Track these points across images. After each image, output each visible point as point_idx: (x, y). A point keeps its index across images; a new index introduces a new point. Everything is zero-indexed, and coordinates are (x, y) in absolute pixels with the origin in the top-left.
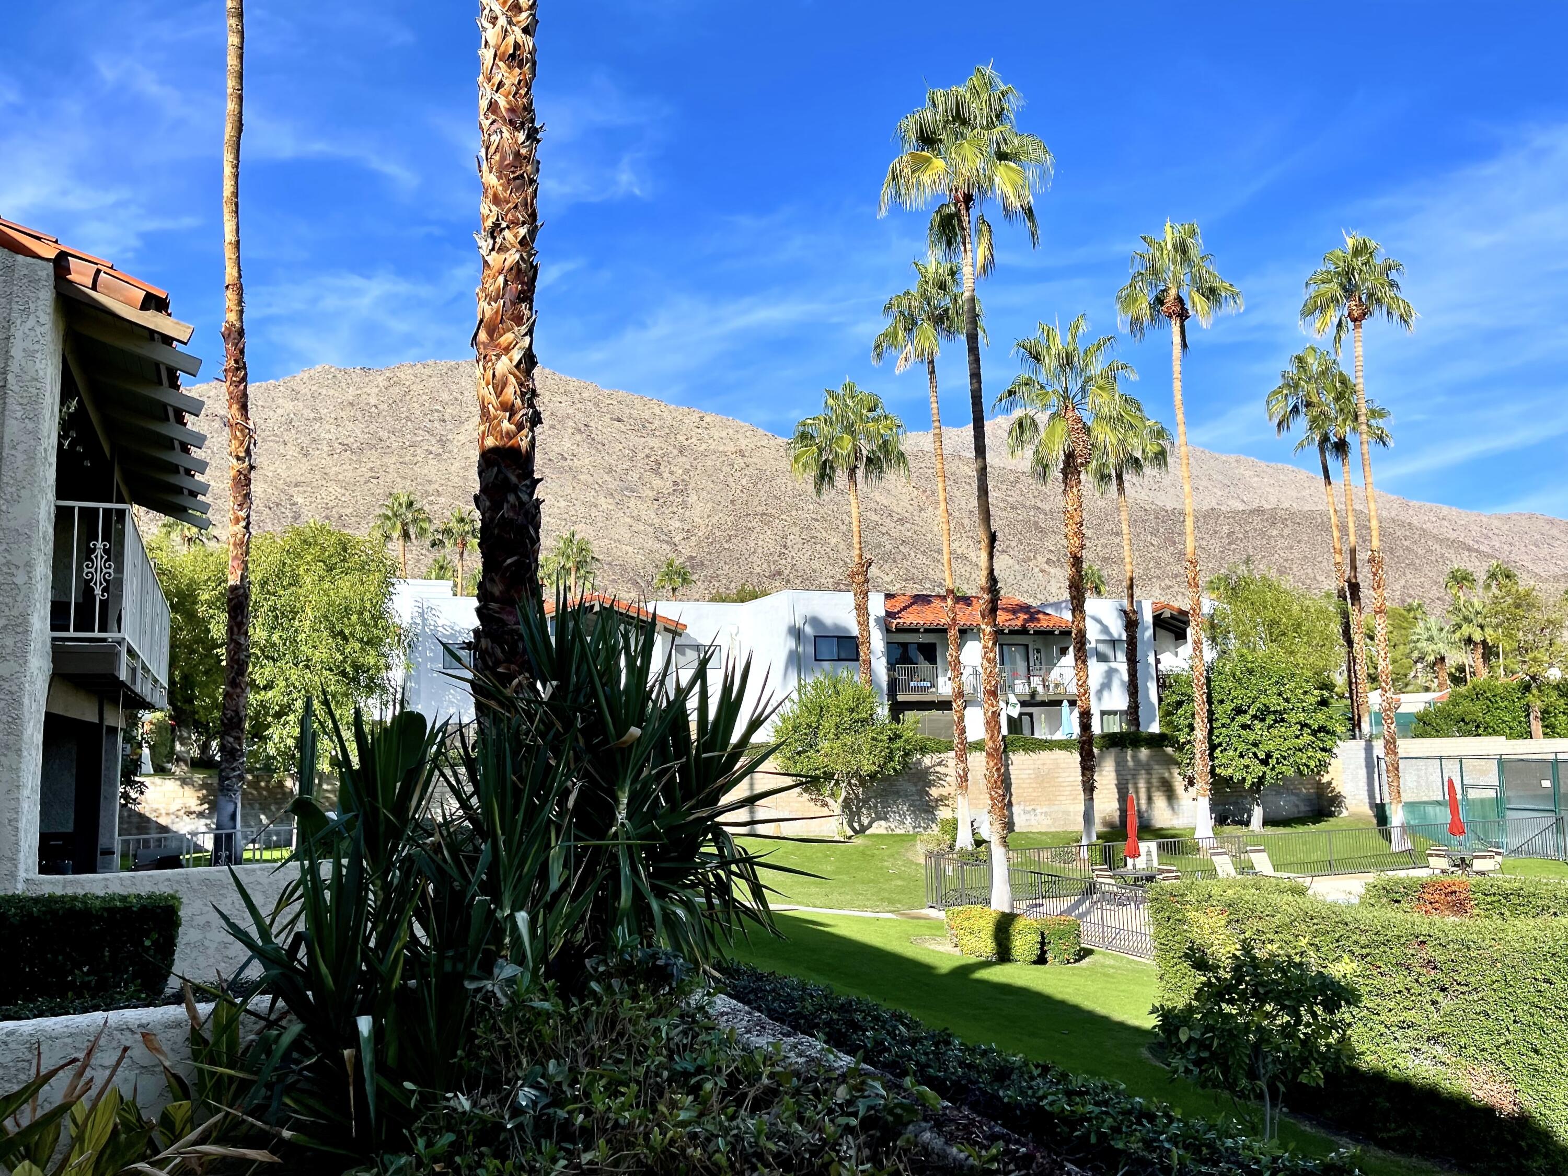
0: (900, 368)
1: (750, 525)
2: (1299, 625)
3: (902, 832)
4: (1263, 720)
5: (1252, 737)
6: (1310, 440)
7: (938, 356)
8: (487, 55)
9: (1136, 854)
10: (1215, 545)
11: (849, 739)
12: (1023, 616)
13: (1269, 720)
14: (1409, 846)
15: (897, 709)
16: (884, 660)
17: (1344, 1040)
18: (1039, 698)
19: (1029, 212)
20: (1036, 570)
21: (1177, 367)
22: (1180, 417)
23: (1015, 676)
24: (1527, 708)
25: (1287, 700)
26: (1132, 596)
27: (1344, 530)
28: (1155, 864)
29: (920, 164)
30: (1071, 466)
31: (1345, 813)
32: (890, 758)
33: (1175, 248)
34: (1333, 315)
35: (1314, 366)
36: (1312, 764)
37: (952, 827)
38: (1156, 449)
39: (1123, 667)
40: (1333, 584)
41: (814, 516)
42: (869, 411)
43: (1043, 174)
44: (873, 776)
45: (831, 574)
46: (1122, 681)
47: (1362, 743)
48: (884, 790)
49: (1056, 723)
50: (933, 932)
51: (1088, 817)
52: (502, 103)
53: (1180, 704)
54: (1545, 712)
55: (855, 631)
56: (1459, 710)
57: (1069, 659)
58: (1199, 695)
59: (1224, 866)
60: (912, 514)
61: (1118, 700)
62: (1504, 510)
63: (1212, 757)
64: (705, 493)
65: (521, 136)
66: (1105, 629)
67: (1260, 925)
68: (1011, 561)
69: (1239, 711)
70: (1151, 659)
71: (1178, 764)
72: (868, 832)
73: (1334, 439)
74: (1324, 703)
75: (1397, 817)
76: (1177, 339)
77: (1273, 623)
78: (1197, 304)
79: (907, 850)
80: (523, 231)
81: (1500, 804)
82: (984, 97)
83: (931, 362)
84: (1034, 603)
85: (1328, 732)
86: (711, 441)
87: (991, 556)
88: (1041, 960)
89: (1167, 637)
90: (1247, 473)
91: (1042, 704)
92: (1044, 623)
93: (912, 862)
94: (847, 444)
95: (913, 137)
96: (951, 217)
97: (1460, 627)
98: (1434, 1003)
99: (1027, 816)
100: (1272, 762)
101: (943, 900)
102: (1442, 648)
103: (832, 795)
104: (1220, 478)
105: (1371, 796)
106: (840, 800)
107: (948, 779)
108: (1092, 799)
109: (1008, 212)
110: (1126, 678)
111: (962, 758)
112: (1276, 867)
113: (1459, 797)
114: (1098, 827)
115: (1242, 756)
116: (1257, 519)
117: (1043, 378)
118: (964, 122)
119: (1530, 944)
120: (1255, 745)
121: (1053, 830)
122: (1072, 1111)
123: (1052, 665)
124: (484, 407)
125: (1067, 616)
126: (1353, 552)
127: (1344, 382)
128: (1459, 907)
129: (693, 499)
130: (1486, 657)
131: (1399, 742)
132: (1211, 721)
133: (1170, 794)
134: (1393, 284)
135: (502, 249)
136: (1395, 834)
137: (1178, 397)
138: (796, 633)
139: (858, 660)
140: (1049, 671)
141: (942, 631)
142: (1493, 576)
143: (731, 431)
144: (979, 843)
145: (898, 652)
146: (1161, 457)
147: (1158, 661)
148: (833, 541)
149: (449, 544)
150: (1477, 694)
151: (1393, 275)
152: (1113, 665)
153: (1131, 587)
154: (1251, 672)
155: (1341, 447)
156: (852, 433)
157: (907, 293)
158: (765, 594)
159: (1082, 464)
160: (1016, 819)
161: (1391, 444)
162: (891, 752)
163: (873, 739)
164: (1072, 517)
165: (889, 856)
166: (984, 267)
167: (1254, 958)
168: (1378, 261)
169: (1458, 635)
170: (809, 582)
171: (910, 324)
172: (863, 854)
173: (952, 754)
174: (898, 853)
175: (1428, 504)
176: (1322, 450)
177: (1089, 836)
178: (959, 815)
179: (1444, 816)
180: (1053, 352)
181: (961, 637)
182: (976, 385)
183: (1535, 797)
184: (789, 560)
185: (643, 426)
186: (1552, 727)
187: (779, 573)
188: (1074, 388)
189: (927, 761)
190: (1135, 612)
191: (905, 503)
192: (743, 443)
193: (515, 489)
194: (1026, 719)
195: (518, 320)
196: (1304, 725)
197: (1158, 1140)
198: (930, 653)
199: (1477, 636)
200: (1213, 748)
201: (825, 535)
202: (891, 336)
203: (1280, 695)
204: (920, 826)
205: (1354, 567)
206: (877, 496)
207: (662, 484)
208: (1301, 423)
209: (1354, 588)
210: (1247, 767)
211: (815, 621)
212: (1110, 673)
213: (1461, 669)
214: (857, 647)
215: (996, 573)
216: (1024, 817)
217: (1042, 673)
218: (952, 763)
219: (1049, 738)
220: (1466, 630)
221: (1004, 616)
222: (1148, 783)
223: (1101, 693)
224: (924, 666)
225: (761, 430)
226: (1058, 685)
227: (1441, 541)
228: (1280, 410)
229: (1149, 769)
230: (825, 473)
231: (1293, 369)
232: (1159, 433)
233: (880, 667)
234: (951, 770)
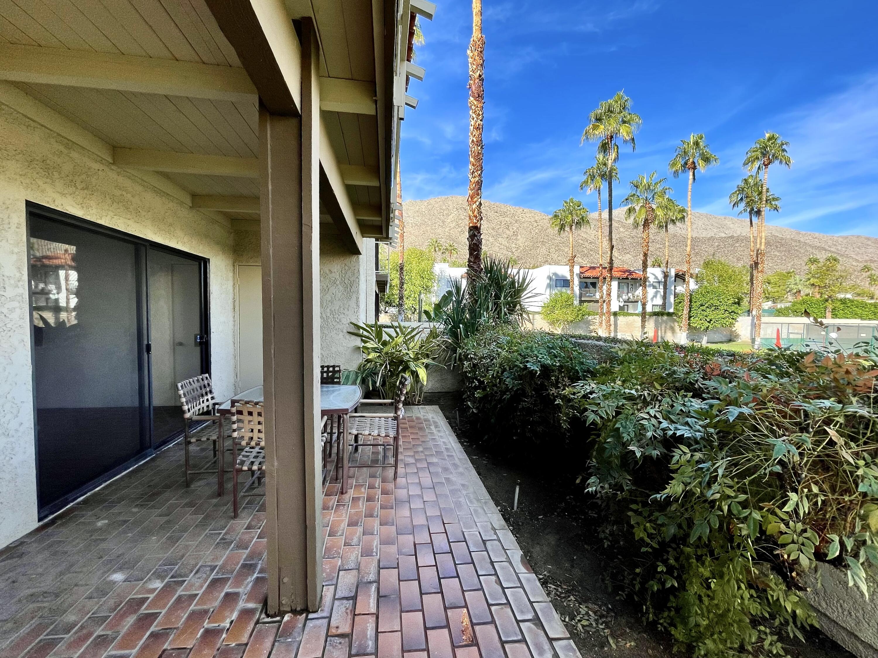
0: (589, 192)
2: (731, 277)
4: (710, 308)
5: (705, 314)
6: (745, 210)
7: (601, 188)
8: (472, 128)
11: (565, 310)
12: (627, 274)
13: (713, 308)
15: (581, 302)
16: (578, 287)
18: (630, 300)
21: (690, 187)
22: (689, 204)
23: (623, 293)
24: (826, 308)
25: (720, 302)
26: (667, 267)
29: (595, 128)
30: (646, 224)
31: (740, 341)
32: (578, 316)
33: (694, 143)
34: (757, 164)
35: (751, 182)
36: (727, 323)
38: (681, 216)
39: (662, 291)
40: (748, 263)
41: (560, 241)
42: (578, 207)
47: (751, 318)
49: (636, 308)
52: (475, 140)
53: (680, 302)
54: (834, 309)
55: (569, 278)
57: (641, 288)
58: (687, 300)
61: (659, 301)
63: (689, 319)
64: (523, 235)
65: (479, 148)
66: (656, 278)
68: (630, 257)
69: (702, 305)
70: (673, 288)
71: (677, 322)
73: (755, 210)
74: (736, 303)
75: (758, 341)
76: (691, 177)
77: (721, 276)
78: (701, 165)
80: (479, 172)
81: (802, 339)
82: (619, 103)
83: (599, 190)
84: (632, 269)
85: (736, 313)
86: (526, 218)
87: (611, 253)
89: (679, 281)
90: (728, 223)
91: (632, 302)
92: (634, 276)
94: (570, 219)
95: (593, 119)
96: (605, 144)
97: (809, 279)
100: (712, 322)
102: (800, 287)
104: (716, 225)
105: (751, 335)
107: (596, 323)
108: (644, 330)
109: (624, 141)
110: (662, 294)
111: (601, 317)
115: (701, 320)
116: (730, 240)
117: (638, 194)
118: (612, 112)
120: (706, 316)
123: (636, 289)
124: (470, 216)
125: (641, 273)
126: (757, 251)
129: (519, 237)
131: (766, 318)
132: (690, 308)
133: (673, 329)
134: (784, 150)
135: (475, 177)
137: (689, 198)
138: (550, 278)
139: (569, 286)
140: (635, 291)
141: (598, 278)
143: (533, 214)
145: (583, 285)
146: (683, 219)
147: (675, 289)
148: (566, 250)
149: (447, 253)
151: (784, 147)
152: (658, 290)
153: (667, 264)
154: (708, 292)
155: (758, 213)
156: (572, 214)
157: (592, 167)
158: (541, 266)
159: (651, 223)
161: (780, 210)
163: (572, 310)
164: (645, 240)
166: (615, 160)
168: (779, 142)
169: (808, 282)
170: (557, 263)
171: (593, 177)
173: (598, 316)
175: (809, 233)
176: (750, 214)
180: (643, 185)
181: (603, 281)
185: (504, 214)
186: (836, 315)
187: (547, 261)
189: (590, 318)
190: (668, 272)
191: (593, 237)
192: (537, 218)
193: (476, 236)
194: (626, 307)
195: (478, 195)
196: (726, 311)
198: (594, 285)
200: (690, 317)
202: (586, 182)
203: (718, 300)
205: (757, 257)
206: (583, 235)
207: (509, 233)
208: (742, 205)
210: (702, 324)
211: (555, 274)
212: (656, 293)
214: (570, 283)
217: (633, 292)
219: (632, 312)
220: (812, 281)
221: (621, 273)
222: (666, 327)
223: (652, 299)
224: (592, 289)
225: (543, 214)
226: (638, 296)
227: (812, 247)
228: (734, 199)
229: (666, 323)
230: (562, 227)
231: (742, 184)
232: (683, 211)
233: (577, 289)
234: (597, 321)
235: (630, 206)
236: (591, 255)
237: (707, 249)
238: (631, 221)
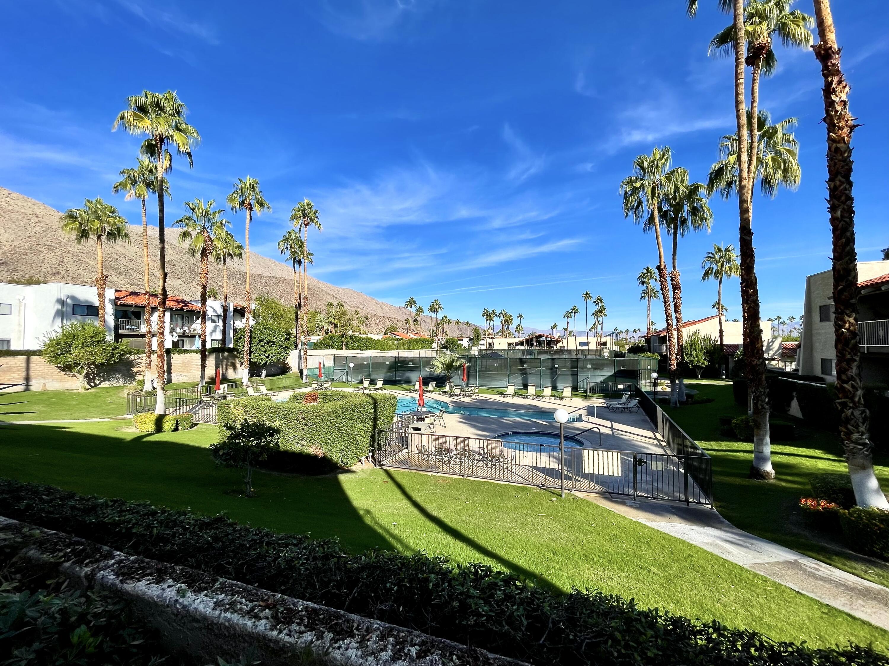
0: (127, 198)
1: (40, 249)
2: (282, 315)
3: (118, 385)
4: (268, 344)
5: (264, 350)
6: (290, 259)
7: (147, 198)
9: (219, 389)
10: (260, 286)
11: (90, 349)
12: (182, 304)
13: (270, 345)
14: (308, 381)
15: (118, 337)
16: (113, 317)
17: (277, 444)
18: (186, 334)
19: (189, 154)
20: (192, 287)
21: (247, 226)
22: (247, 243)
23: (177, 326)
24: (342, 342)
25: (276, 338)
26: (226, 301)
27: (298, 287)
28: (226, 391)
29: (138, 118)
30: (204, 253)
31: (291, 372)
32: (113, 357)
33: (250, 185)
34: (300, 222)
35: (293, 236)
36: (282, 358)
37: (142, 383)
38: (239, 252)
39: (221, 325)
40: (294, 303)
41: (81, 251)
42: (111, 212)
43: (197, 142)
44: (102, 364)
45: (90, 277)
46: (220, 330)
47: (298, 351)
48: (109, 369)
49: (193, 343)
50: (128, 424)
51: (202, 377)
53: (240, 338)
54: (347, 343)
55: (97, 304)
56: (325, 342)
57: (199, 321)
58: (247, 336)
59: (251, 391)
60: (136, 258)
61: (218, 336)
62: (343, 287)
63: (250, 356)
64: (10, 230)
66: (215, 311)
67: (254, 412)
69: (260, 341)
70: (232, 323)
71: (238, 358)
72: (98, 387)
73: (297, 260)
74: (288, 339)
75: (305, 372)
76: (248, 217)
77: (274, 314)
78: (257, 209)
79: (119, 393)
81: (333, 368)
82: (171, 103)
83: (143, 200)
84: (187, 300)
85: (288, 348)
86: (15, 206)
87: (164, 282)
88: (176, 429)
89: (238, 316)
90: (273, 265)
91: (188, 336)
92: (190, 308)
93: (121, 397)
94: (97, 224)
95: (135, 106)
96: (153, 145)
97: (329, 318)
98: (303, 429)
99: (178, 377)
100: (270, 357)
101: (136, 411)
102: (324, 324)
103: (79, 372)
104: (263, 264)
105: (299, 367)
106: (83, 374)
107: (142, 364)
108: (204, 371)
109: (179, 152)
110: (222, 328)
111: (149, 355)
112: (267, 390)
113: (322, 366)
114: (206, 379)
115: (260, 355)
116: (274, 280)
117: (195, 218)
118: (161, 109)
119: (330, 410)
120: (265, 352)
121: (188, 381)
122: (119, 520)
123: (193, 322)
125: (200, 305)
126: (300, 294)
127: (301, 242)
128: (315, 400)
130: (334, 327)
131: (308, 351)
132: (250, 344)
133: (235, 368)
134: (317, 217)
136: (304, 377)
137: (247, 236)
138: (62, 302)
139: (98, 316)
140: (191, 325)
141: (144, 307)
142: (338, 305)
143: (30, 204)
144: (154, 388)
145: (121, 314)
146: (240, 255)
147: (234, 323)
150: (330, 338)
151: (317, 214)
152: (217, 324)
153: (226, 298)
154: (265, 329)
155: (300, 262)
156: (101, 221)
157: (132, 169)
158: (45, 282)
159: (209, 253)
160: (172, 378)
161: (314, 264)
162: (113, 354)
163: (104, 349)
164: (203, 271)
165: (109, 396)
166: (167, 169)
167: (248, 424)
168: (313, 209)
169: (328, 320)
170: (76, 280)
171: (134, 182)
172: (95, 396)
173: (145, 355)
174: (114, 394)
176: (294, 263)
177: (202, 383)
178: (146, 378)
179: (317, 372)
180: (200, 210)
181: (152, 311)
182: (161, 215)
183: (342, 366)
184: (65, 268)
186: (348, 347)
187: (58, 273)
188: (208, 225)
189: (132, 357)
190: (226, 306)
192: (37, 211)
194: (181, 342)
196: (281, 346)
197: (153, 524)
198: (138, 315)
199: (333, 321)
200: (250, 352)
201: (87, 260)
202: (123, 185)
203: (274, 336)
204: (127, 383)
205: (300, 299)
206: (117, 247)
208: (288, 253)
209: (300, 305)
210: (262, 359)
211: (73, 298)
212: (216, 327)
213: (328, 330)
214: (98, 311)
215: (166, 288)
216: (176, 377)
217: (189, 325)
218: (144, 358)
219: (189, 349)
221: (174, 303)
222: (227, 364)
223: (211, 334)
224: (134, 320)
225: (49, 208)
226: (194, 330)
227: (327, 293)
228: (282, 247)
229: (227, 359)
230: (83, 234)
231: (287, 235)
232: (240, 247)
233: (111, 321)
234: (144, 361)
235: (185, 229)
236: (131, 275)
237: (256, 285)
238: (186, 245)
